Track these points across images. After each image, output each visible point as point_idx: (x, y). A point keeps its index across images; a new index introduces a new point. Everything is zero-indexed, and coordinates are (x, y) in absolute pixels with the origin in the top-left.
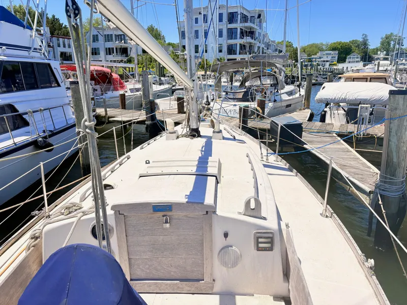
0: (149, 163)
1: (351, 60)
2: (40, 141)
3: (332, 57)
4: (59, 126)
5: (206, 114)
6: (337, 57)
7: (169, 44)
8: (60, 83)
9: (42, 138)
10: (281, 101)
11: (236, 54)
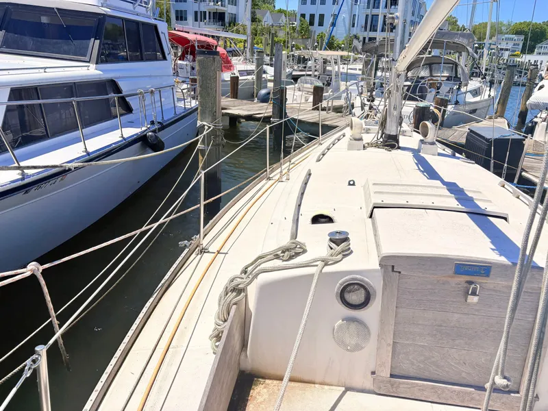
0: (354, 184)
1: (542, 51)
2: (151, 136)
3: (514, 45)
4: (169, 116)
5: (368, 115)
6: (521, 45)
7: (281, 11)
8: (166, 55)
9: (152, 132)
10: (466, 103)
11: (376, 31)
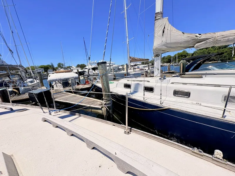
1: (50, 71)
6: (44, 71)
10: (28, 86)
